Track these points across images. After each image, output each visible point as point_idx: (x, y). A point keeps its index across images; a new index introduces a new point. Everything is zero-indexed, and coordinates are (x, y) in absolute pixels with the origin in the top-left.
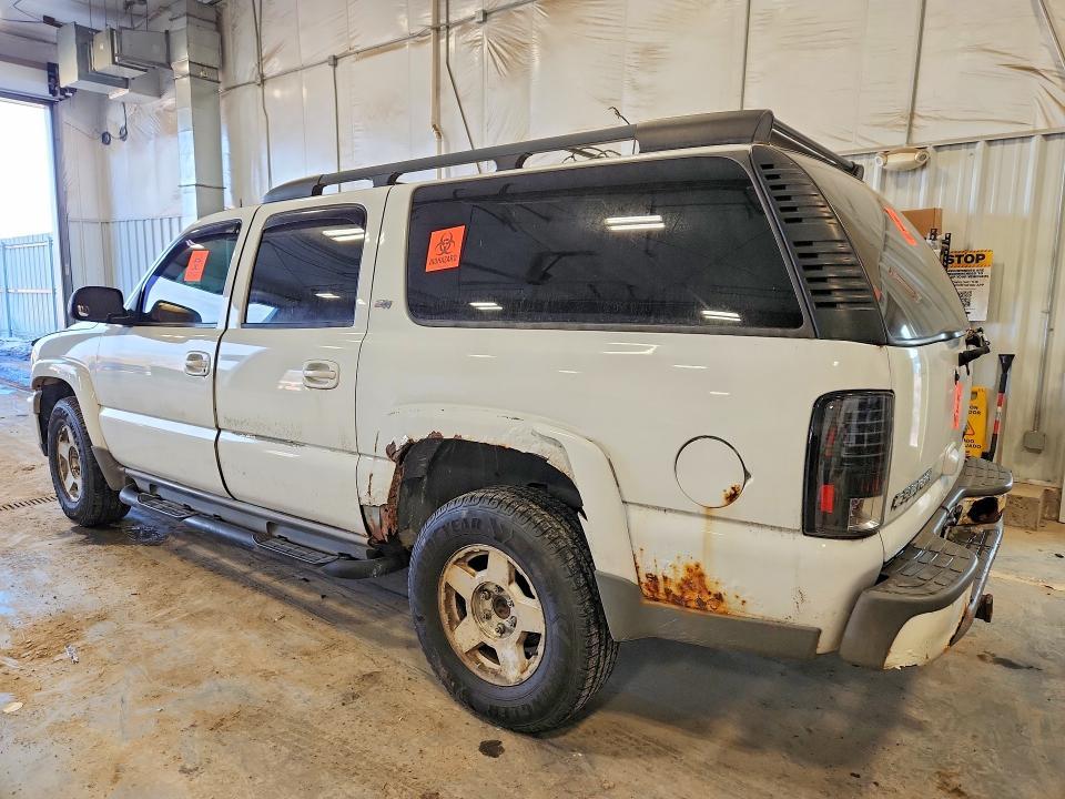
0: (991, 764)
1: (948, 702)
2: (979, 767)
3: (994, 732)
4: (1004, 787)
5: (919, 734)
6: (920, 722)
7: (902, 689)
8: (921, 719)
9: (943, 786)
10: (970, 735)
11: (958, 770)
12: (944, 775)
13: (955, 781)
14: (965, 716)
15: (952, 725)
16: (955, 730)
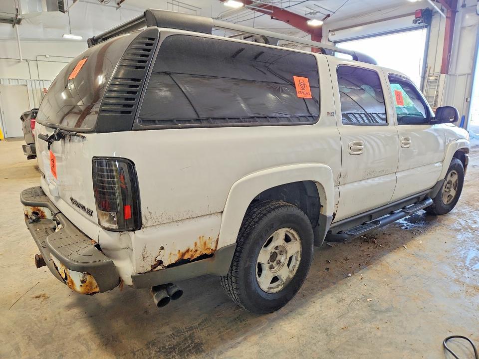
0: (33, 314)
1: (68, 327)
2: (37, 309)
3: (39, 328)
4: (24, 309)
5: (66, 304)
6: (70, 309)
7: (91, 317)
8: (71, 310)
9: (44, 295)
10: (48, 319)
11: (43, 303)
12: (46, 298)
13: (41, 299)
14: (56, 325)
15: (58, 317)
16: (55, 316)
